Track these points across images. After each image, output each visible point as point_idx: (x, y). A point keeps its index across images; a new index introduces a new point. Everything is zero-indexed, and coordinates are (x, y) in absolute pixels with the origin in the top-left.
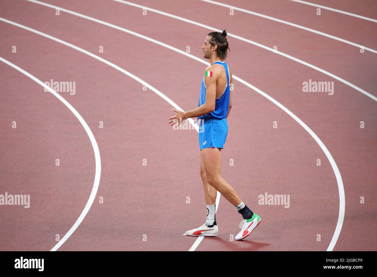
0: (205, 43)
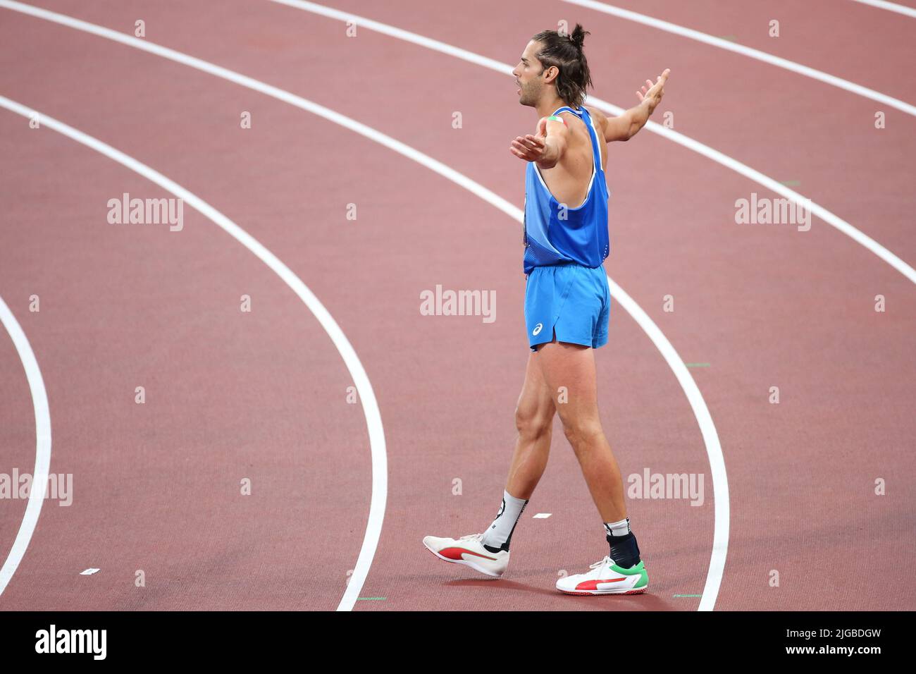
0: (524, 59)
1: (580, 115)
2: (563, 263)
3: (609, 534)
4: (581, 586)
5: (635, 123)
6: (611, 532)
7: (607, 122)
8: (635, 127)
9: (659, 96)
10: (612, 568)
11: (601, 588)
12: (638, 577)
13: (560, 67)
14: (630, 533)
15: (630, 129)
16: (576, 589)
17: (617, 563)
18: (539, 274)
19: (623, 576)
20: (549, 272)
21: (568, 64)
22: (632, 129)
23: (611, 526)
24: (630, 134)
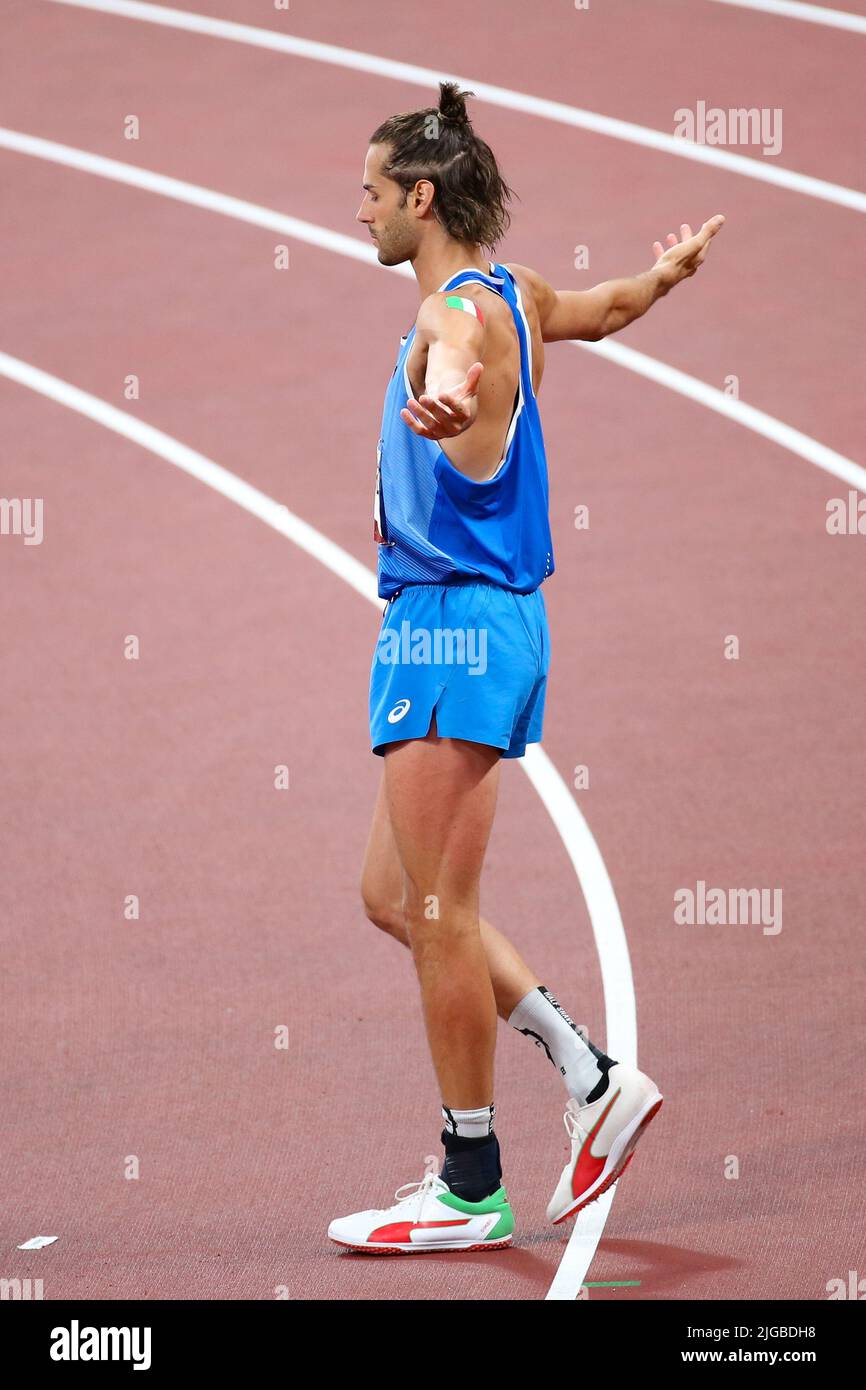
0: (367, 188)
1: (499, 288)
2: (458, 579)
3: (450, 1129)
4: (379, 1233)
5: (618, 308)
6: (455, 1125)
7: (555, 300)
8: (617, 317)
9: (690, 264)
10: (441, 1198)
11: (419, 1238)
12: (494, 1218)
13: (433, 179)
14: (492, 1134)
15: (605, 317)
16: (369, 1241)
17: (453, 1190)
18: (410, 601)
19: (463, 1216)
20: (433, 596)
21: (448, 165)
22: (611, 319)
23: (457, 1115)
24: (604, 329)
